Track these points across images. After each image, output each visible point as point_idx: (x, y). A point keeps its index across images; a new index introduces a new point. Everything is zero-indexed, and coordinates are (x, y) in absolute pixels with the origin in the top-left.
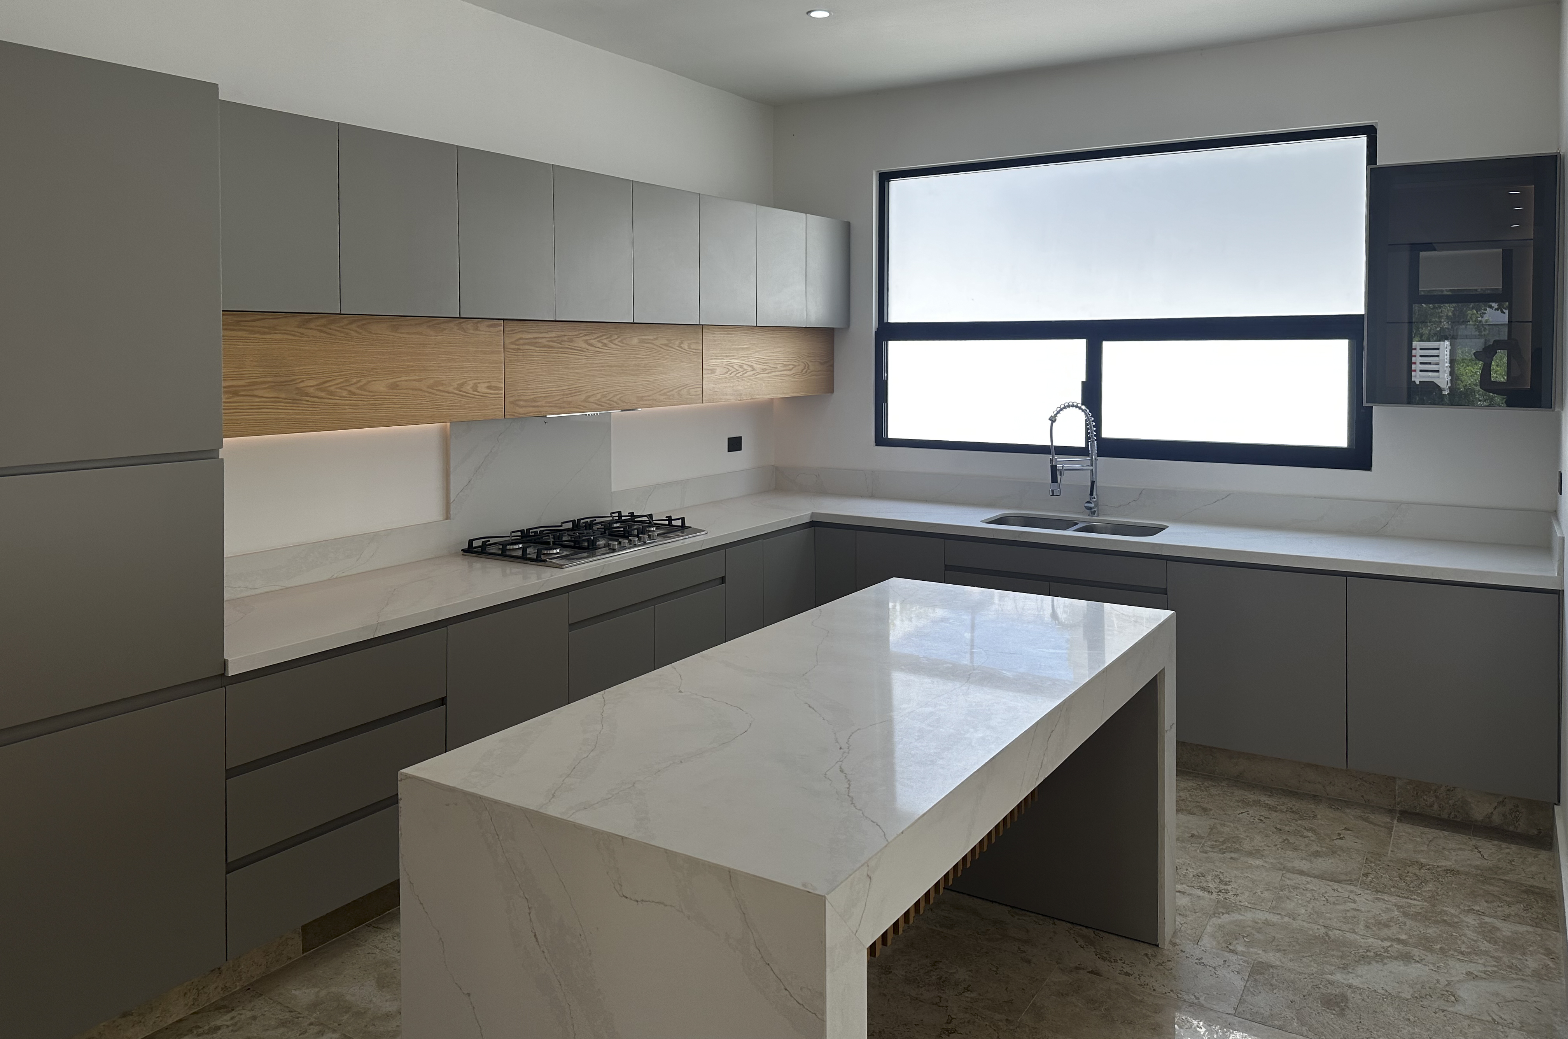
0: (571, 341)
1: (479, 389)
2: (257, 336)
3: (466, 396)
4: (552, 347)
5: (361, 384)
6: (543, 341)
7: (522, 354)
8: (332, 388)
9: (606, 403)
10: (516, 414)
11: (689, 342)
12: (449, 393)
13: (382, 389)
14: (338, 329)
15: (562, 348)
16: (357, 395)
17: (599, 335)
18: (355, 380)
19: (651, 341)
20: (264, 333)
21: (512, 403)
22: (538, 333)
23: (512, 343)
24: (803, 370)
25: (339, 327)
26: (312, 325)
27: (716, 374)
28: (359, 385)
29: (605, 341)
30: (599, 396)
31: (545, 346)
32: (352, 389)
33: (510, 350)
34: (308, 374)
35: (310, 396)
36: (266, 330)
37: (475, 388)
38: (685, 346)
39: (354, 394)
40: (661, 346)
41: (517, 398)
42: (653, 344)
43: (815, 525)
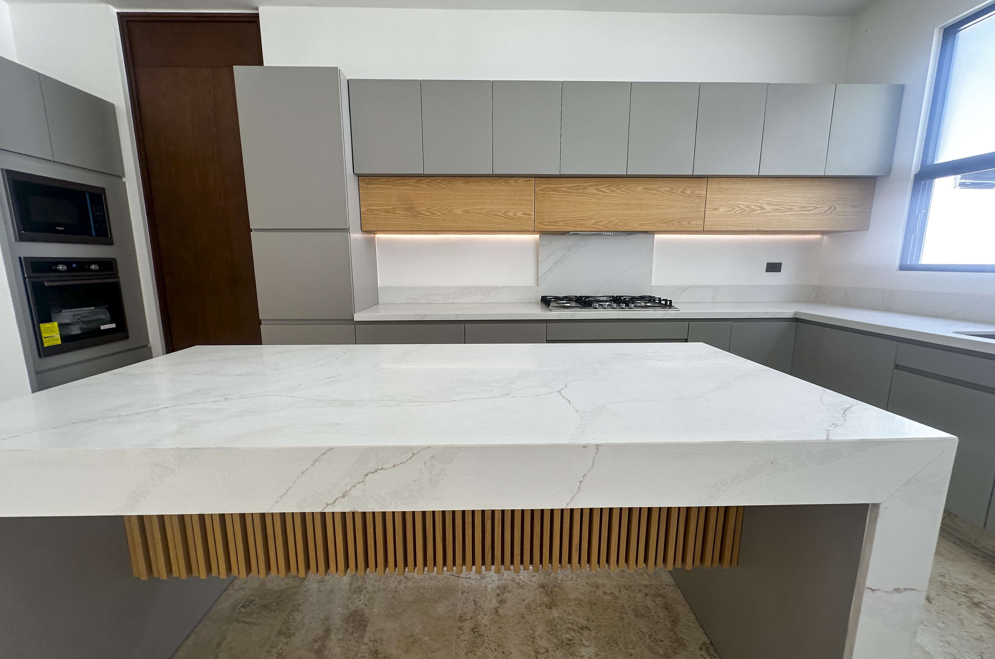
0: (585, 188)
1: (517, 215)
2: (396, 187)
3: (509, 218)
4: (570, 192)
5: (448, 210)
6: (564, 189)
7: (547, 196)
8: (433, 212)
9: (612, 226)
10: (542, 229)
11: (692, 189)
12: (498, 216)
13: (460, 213)
14: (437, 184)
15: (577, 193)
16: (446, 215)
17: (607, 185)
18: (444, 208)
19: (656, 189)
20: (400, 186)
21: (539, 223)
22: (559, 184)
23: (540, 190)
24: (827, 211)
25: (436, 183)
26: (422, 182)
27: (719, 211)
28: (447, 210)
29: (613, 189)
30: (605, 222)
31: (565, 192)
32: (444, 212)
33: (539, 194)
34: (421, 205)
35: (422, 215)
36: (400, 185)
37: (515, 214)
38: (689, 192)
39: (445, 214)
40: (664, 192)
41: (543, 220)
42: (656, 190)
43: (796, 320)
